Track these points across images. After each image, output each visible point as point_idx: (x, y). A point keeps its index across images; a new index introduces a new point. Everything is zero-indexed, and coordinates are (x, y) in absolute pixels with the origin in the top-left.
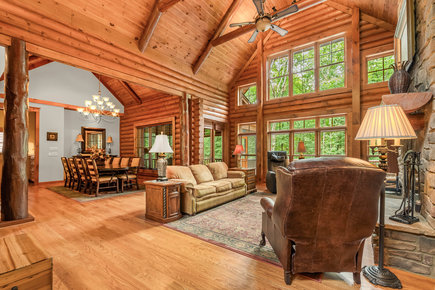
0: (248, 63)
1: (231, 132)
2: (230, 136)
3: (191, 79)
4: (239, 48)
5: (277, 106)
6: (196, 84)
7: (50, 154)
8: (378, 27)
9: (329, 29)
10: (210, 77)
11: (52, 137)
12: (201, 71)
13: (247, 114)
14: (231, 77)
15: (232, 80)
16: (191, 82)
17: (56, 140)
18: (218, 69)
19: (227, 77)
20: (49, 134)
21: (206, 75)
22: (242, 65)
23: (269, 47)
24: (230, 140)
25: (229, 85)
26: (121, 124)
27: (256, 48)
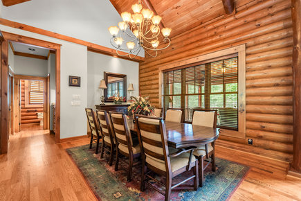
7: (72, 103)
11: (75, 82)
17: (79, 85)
20: (71, 78)
26: (140, 70)
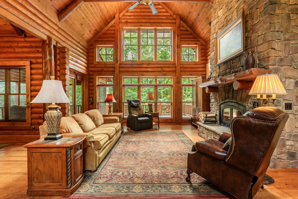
0: (106, 28)
1: (89, 82)
2: (89, 86)
3: (56, 24)
4: (103, 13)
5: (130, 66)
6: (60, 31)
8: (187, 31)
9: (163, 23)
10: (73, 29)
12: (66, 21)
13: (105, 69)
14: (91, 35)
15: (91, 39)
16: (56, 28)
18: (82, 25)
19: (88, 35)
21: (70, 26)
22: (102, 28)
23: (124, 21)
24: (89, 90)
25: (88, 42)
27: (114, 18)
